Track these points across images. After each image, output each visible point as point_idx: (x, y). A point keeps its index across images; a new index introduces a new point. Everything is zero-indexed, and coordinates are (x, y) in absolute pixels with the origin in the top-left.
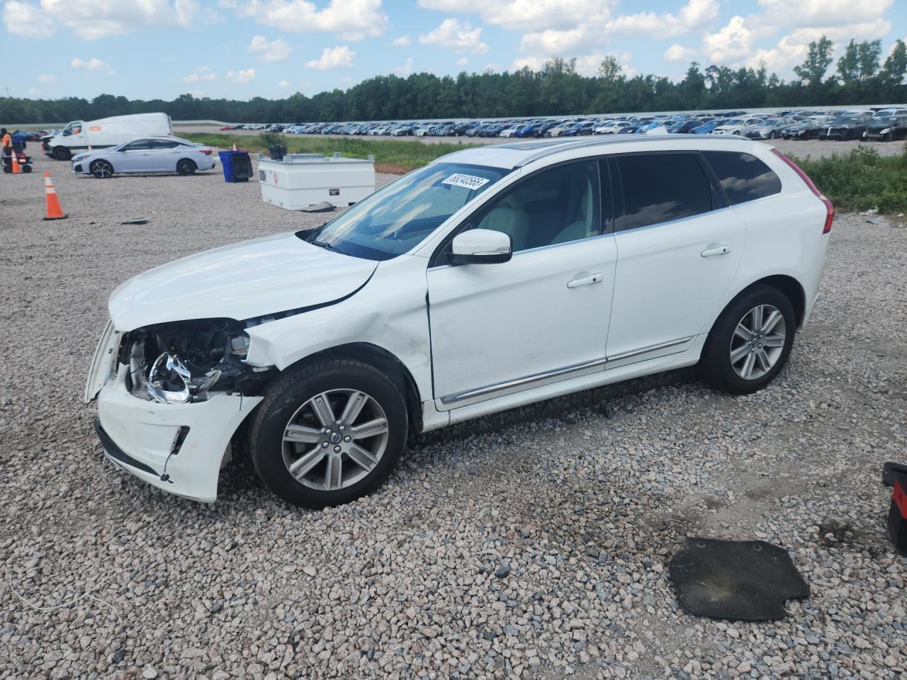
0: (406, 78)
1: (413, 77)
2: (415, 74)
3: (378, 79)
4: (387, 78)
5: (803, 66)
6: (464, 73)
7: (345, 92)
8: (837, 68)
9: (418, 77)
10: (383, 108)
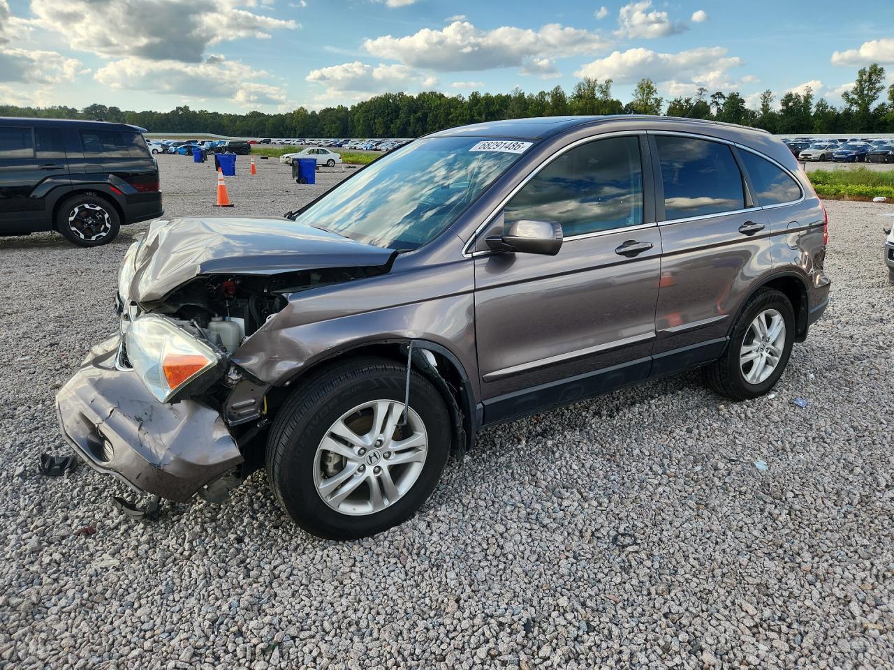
0: (415, 96)
1: (422, 96)
2: (424, 93)
3: (388, 97)
4: (395, 97)
5: (852, 92)
6: (477, 93)
7: (349, 109)
8: (888, 95)
9: (428, 96)
10: (392, 126)
